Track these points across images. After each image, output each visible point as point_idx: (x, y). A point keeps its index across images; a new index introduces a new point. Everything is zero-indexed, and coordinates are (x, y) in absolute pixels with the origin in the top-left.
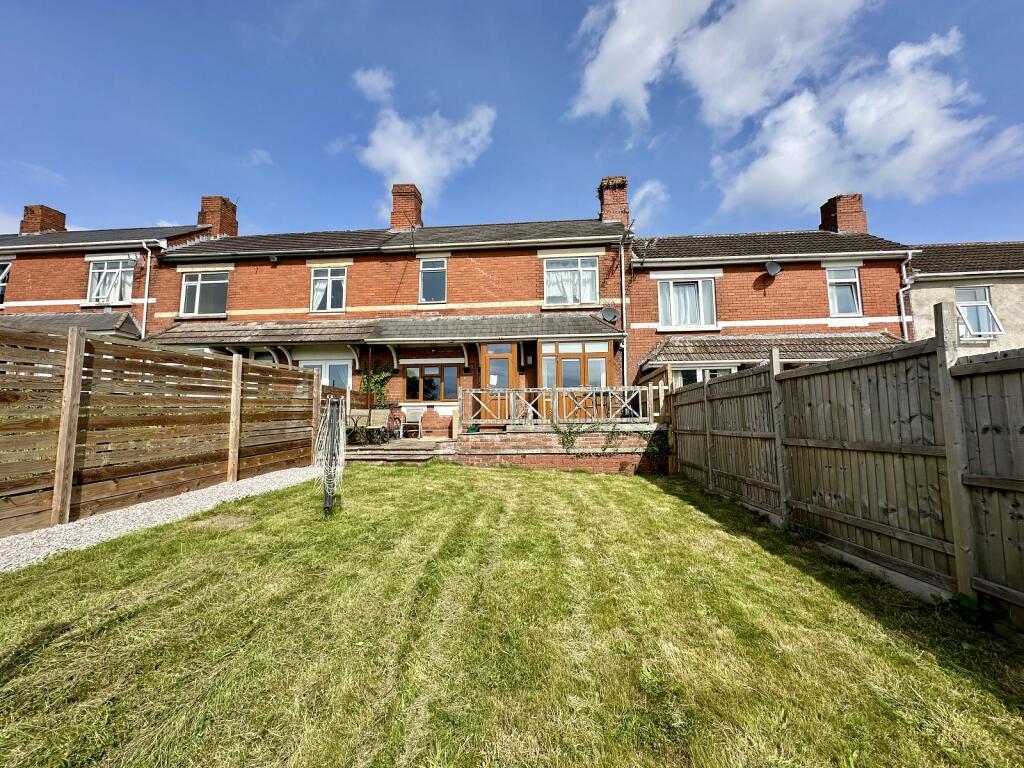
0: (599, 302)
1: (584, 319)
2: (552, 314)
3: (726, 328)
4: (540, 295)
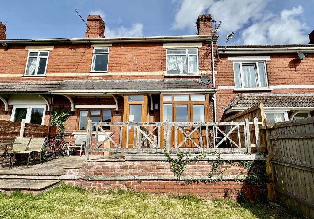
0: (198, 74)
1: (190, 83)
2: (170, 79)
3: (274, 89)
4: (164, 69)
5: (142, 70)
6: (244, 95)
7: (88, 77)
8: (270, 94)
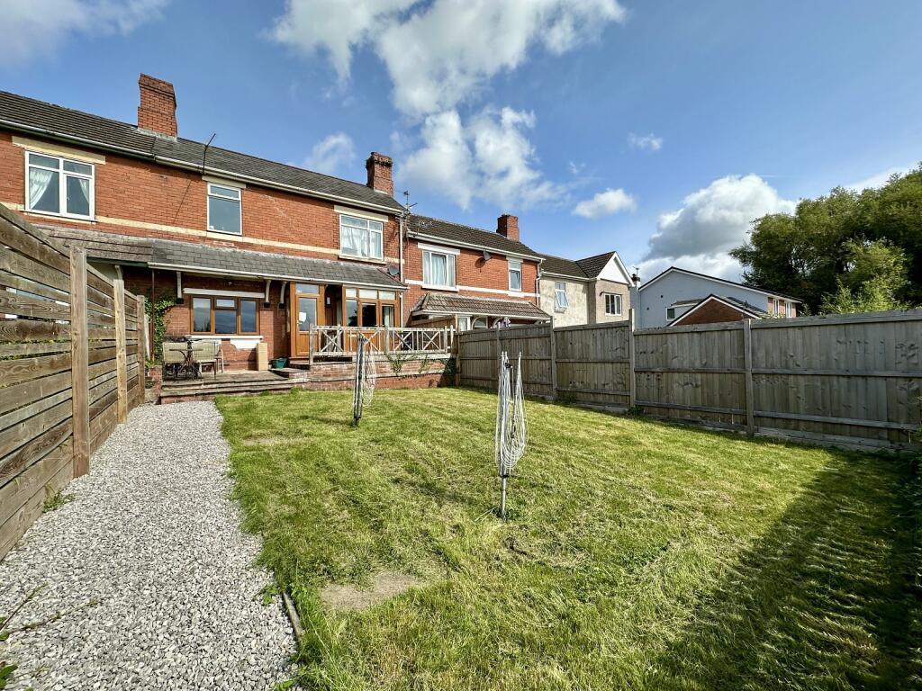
0: (383, 260)
1: (374, 272)
2: (347, 263)
3: (461, 290)
4: (337, 246)
5: (303, 242)
6: (433, 294)
7: (204, 239)
8: (457, 296)
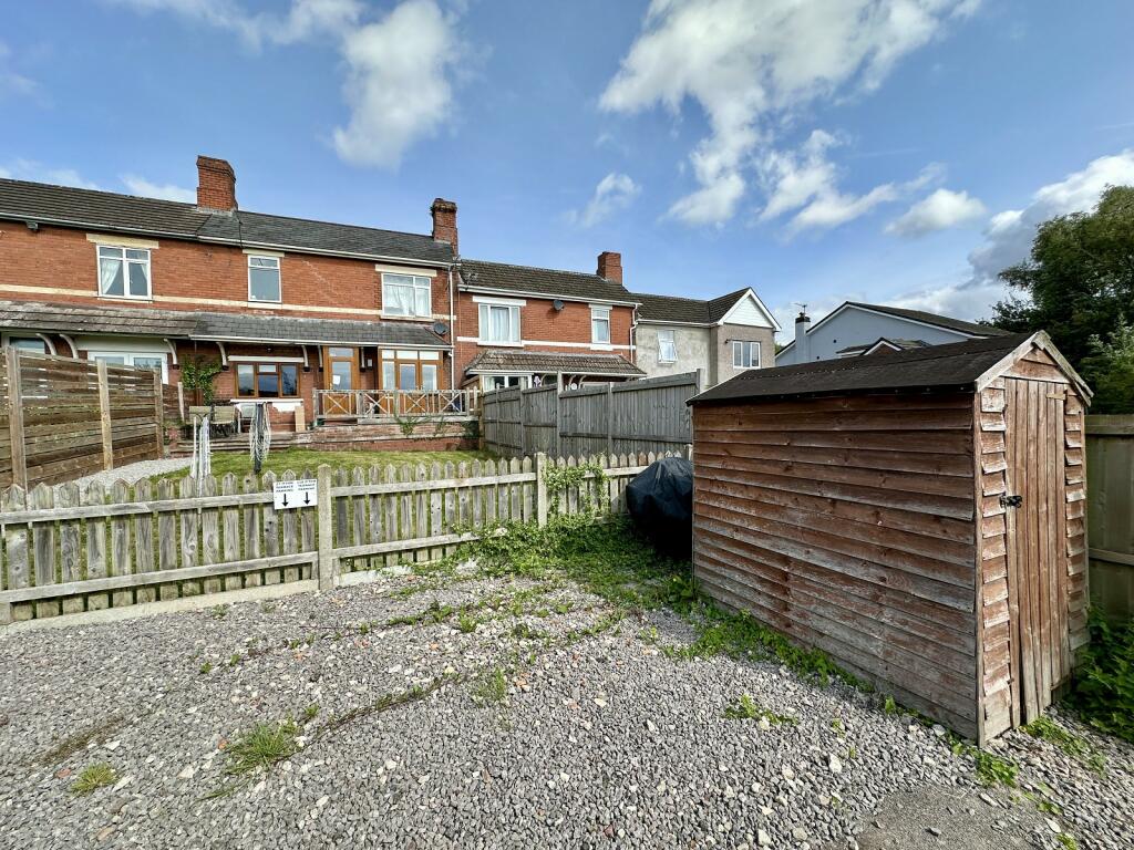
0: (431, 317)
1: (419, 331)
2: (390, 324)
3: (527, 346)
4: (379, 306)
5: (342, 305)
6: (489, 351)
7: (245, 309)
8: (522, 352)
